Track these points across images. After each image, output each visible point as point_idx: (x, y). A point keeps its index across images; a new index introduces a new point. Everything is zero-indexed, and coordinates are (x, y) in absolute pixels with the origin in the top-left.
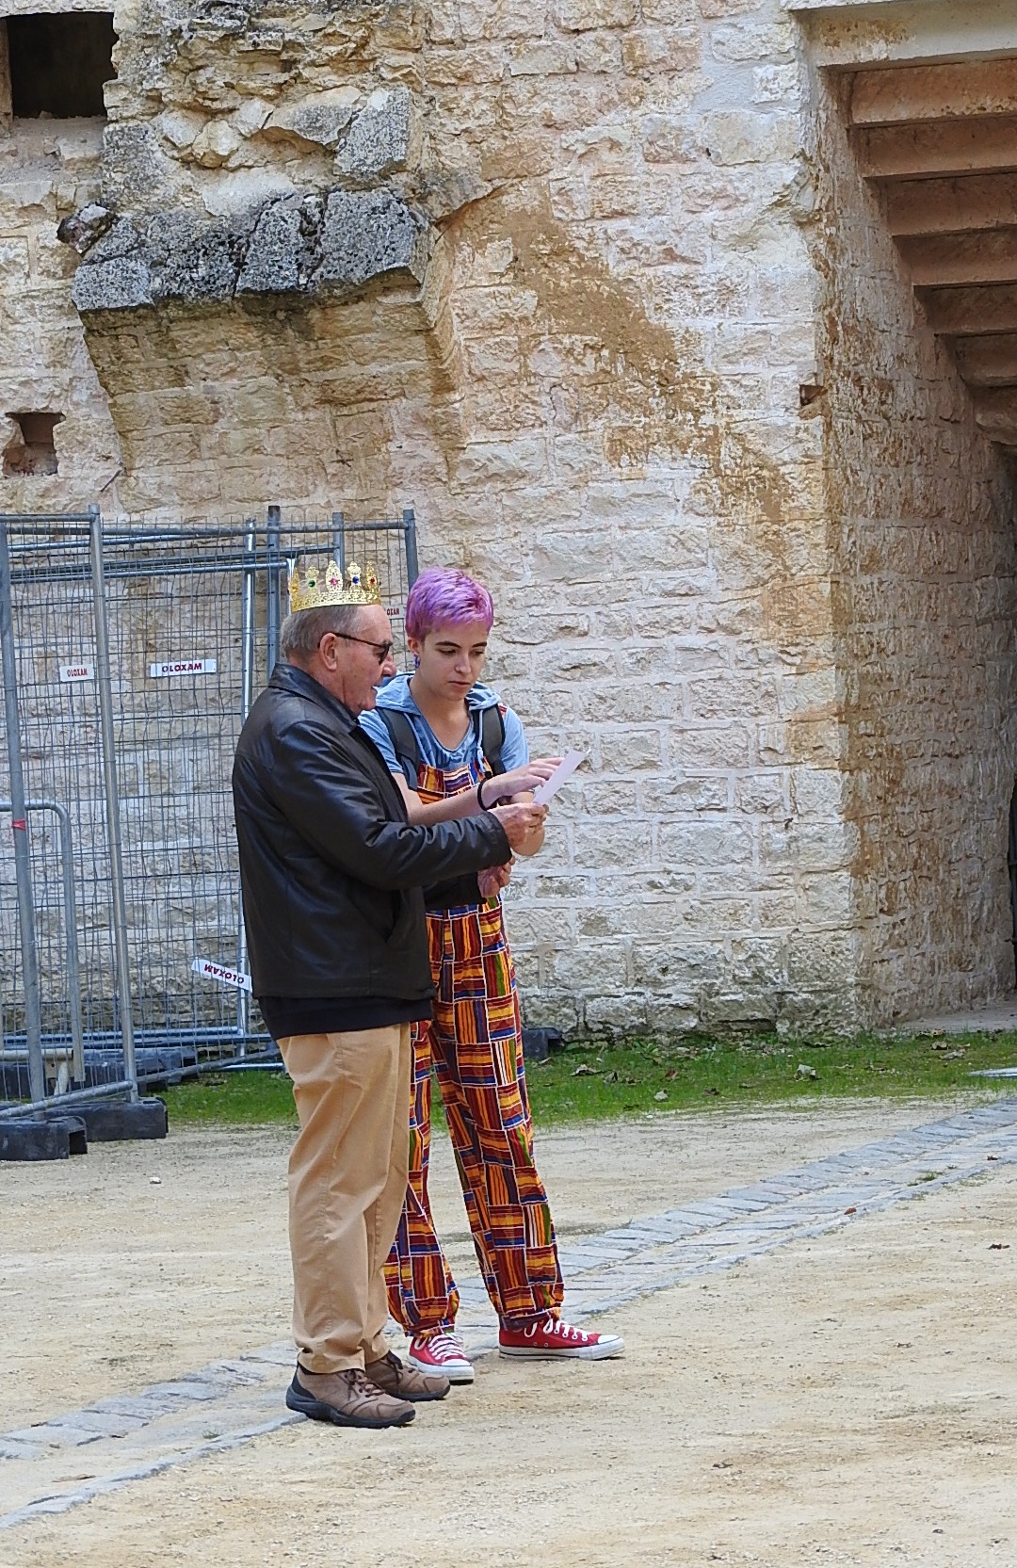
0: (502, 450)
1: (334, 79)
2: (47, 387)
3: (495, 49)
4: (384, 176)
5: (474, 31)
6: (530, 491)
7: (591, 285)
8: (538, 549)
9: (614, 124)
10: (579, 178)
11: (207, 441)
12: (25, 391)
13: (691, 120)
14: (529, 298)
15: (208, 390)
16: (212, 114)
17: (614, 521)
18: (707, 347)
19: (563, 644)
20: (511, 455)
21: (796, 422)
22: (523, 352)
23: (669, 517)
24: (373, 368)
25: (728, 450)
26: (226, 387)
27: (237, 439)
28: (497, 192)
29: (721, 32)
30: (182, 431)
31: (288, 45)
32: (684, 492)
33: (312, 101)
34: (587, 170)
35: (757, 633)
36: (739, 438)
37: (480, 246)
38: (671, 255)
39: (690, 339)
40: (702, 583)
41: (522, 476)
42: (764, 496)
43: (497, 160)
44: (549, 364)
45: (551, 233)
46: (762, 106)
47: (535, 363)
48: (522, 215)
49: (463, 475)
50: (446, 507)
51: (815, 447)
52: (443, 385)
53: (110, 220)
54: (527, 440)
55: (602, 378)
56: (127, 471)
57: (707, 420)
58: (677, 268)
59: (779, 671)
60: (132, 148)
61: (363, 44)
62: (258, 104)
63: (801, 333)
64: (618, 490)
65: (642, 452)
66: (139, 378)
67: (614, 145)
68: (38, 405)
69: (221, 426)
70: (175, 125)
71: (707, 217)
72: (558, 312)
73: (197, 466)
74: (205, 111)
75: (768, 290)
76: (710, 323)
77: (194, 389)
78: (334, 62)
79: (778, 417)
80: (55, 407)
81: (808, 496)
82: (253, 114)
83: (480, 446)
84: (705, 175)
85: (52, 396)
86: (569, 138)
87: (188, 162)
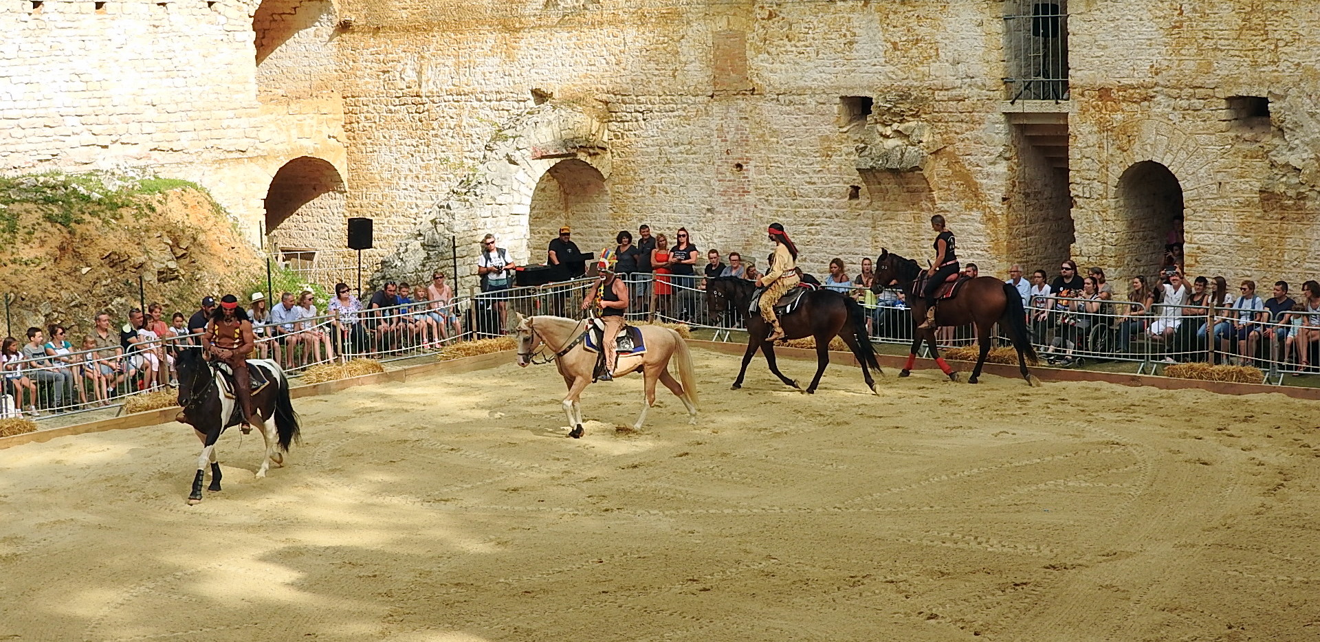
1: (912, 119)
2: (858, 181)
3: (946, 114)
4: (919, 143)
5: (942, 110)
7: (962, 170)
9: (968, 134)
10: (958, 144)
11: (887, 197)
12: (853, 181)
13: (983, 135)
14: (950, 171)
15: (885, 186)
16: (887, 125)
17: (965, 224)
18: (984, 187)
20: (945, 207)
21: (1001, 205)
22: (949, 184)
23: (976, 224)
24: (916, 186)
25: (987, 210)
26: (888, 186)
27: (892, 198)
28: (945, 147)
29: (990, 116)
30: (882, 195)
31: (902, 111)
32: (979, 219)
33: (907, 124)
34: (963, 144)
35: (991, 252)
36: (990, 208)
37: (941, 159)
38: (978, 165)
39: (981, 184)
40: (981, 240)
41: (948, 211)
42: (994, 222)
43: (945, 140)
44: (954, 187)
45: (955, 157)
46: (997, 134)
47: (951, 187)
48: (950, 153)
51: (1005, 212)
52: (931, 191)
53: (866, 147)
54: (949, 203)
55: (964, 192)
56: (871, 202)
57: (984, 203)
58: (979, 168)
59: (995, 261)
60: (871, 130)
61: (918, 112)
62: (896, 124)
63: (1002, 185)
64: (965, 217)
65: (971, 209)
66: (871, 183)
67: (968, 139)
68: (856, 185)
69: (889, 194)
70: (880, 128)
71: (985, 157)
72: (956, 176)
73: (885, 202)
74: (884, 124)
75: (997, 175)
76: (984, 181)
77: (883, 186)
78: (912, 116)
79: (997, 204)
80: (859, 186)
81: (1003, 222)
82: (895, 126)
83: (940, 204)
84: (985, 148)
85: (858, 183)
86: (960, 136)
87: (881, 135)
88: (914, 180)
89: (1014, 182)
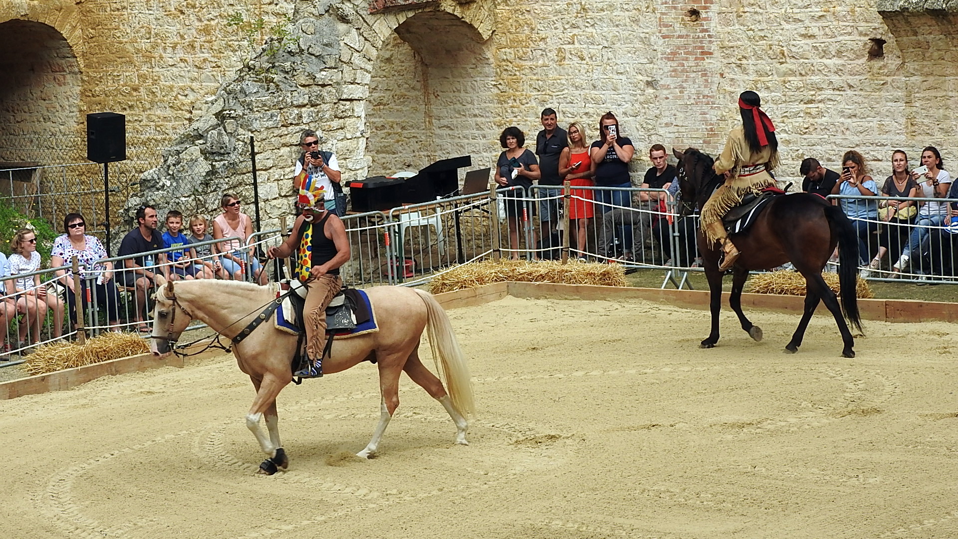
2: (881, 31)
11: (927, 55)
12: (874, 31)
15: (925, 38)
26: (930, 38)
27: (936, 55)
30: (919, 51)
56: (903, 63)
66: (903, 33)
68: (879, 37)
69: (931, 50)
73: (925, 63)
77: (920, 38)
80: (883, 38)
85: (882, 34)
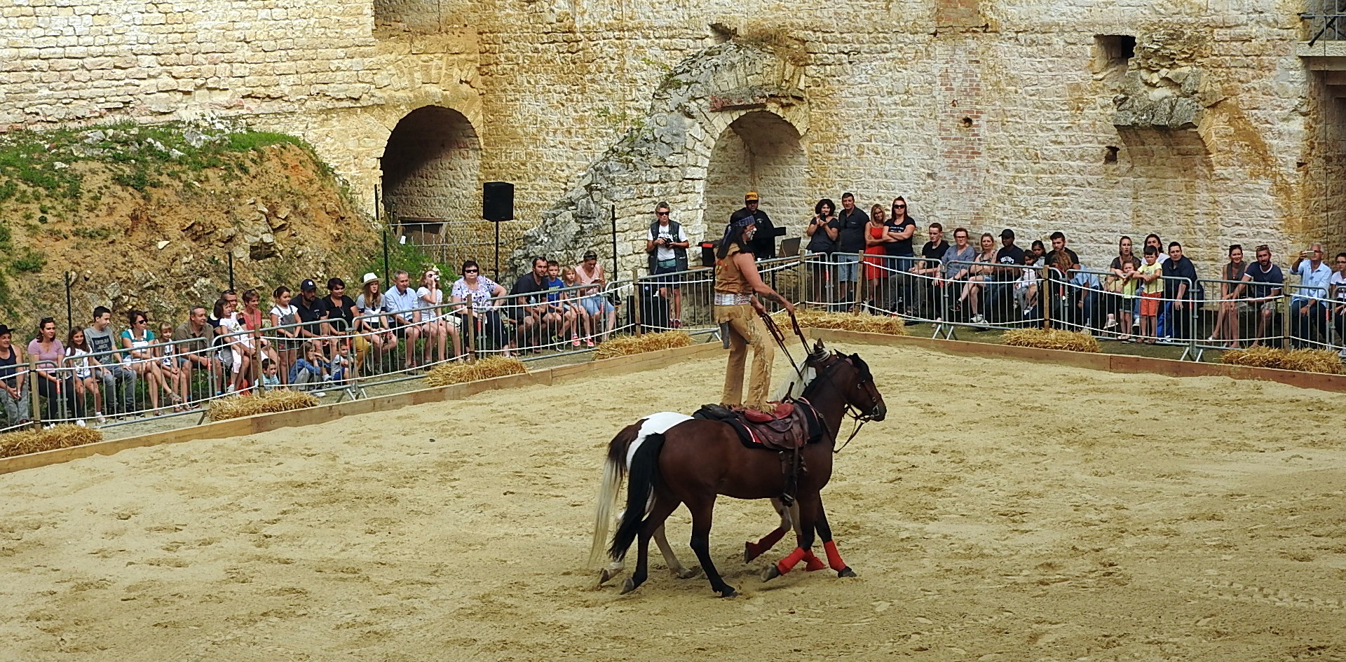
0: (1224, 172)
1: (1185, 64)
2: (1116, 141)
3: (1227, 58)
4: (1193, 94)
5: (1222, 53)
6: (1230, 184)
7: (1248, 127)
8: (1232, 201)
9: (1254, 83)
10: (1245, 97)
11: (1152, 161)
12: (1110, 141)
13: (1274, 84)
14: (1232, 129)
15: (1150, 148)
16: (1153, 72)
17: (1250, 195)
18: (1274, 149)
19: (1237, 227)
20: (1226, 173)
21: (1295, 172)
22: (1230, 145)
23: (1264, 195)
24: (1189, 147)
25: (1279, 178)
26: (1154, 147)
27: (1159, 161)
28: (1226, 99)
29: (1282, 60)
30: (1146, 158)
31: (1172, 54)
32: (1268, 189)
33: (1178, 70)
34: (1249, 95)
35: (1283, 230)
36: (1281, 175)
37: (1221, 114)
38: (1267, 122)
39: (1271, 146)
40: (1270, 215)
41: (1228, 179)
42: (1286, 193)
43: (1226, 90)
44: (1237, 149)
45: (1238, 112)
46: (1291, 82)
47: (1233, 149)
48: (1231, 106)
49: (1214, 178)
50: (1210, 186)
51: (1301, 180)
52: (1208, 153)
53: (1126, 99)
54: (1230, 169)
55: (1247, 155)
56: (1133, 167)
57: (1274, 169)
58: (1269, 126)
59: (1288, 242)
60: (1133, 78)
61: (1192, 55)
62: (1165, 69)
63: (1298, 147)
64: (1251, 186)
65: (1258, 177)
66: (1133, 143)
67: (1255, 89)
68: (1114, 145)
70: (1144, 73)
71: (1276, 112)
72: (1239, 135)
73: (1150, 167)
74: (1150, 70)
75: (1291, 134)
76: (1275, 142)
77: (1147, 147)
78: (1185, 59)
79: (1291, 171)
80: (1117, 146)
81: (1298, 194)
82: (1163, 72)
83: (1218, 170)
84: (1276, 100)
85: (1116, 143)
86: (1244, 85)
87: (1146, 83)
88: (1188, 140)
89: (1312, 142)
